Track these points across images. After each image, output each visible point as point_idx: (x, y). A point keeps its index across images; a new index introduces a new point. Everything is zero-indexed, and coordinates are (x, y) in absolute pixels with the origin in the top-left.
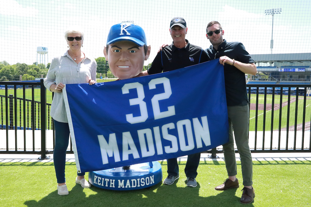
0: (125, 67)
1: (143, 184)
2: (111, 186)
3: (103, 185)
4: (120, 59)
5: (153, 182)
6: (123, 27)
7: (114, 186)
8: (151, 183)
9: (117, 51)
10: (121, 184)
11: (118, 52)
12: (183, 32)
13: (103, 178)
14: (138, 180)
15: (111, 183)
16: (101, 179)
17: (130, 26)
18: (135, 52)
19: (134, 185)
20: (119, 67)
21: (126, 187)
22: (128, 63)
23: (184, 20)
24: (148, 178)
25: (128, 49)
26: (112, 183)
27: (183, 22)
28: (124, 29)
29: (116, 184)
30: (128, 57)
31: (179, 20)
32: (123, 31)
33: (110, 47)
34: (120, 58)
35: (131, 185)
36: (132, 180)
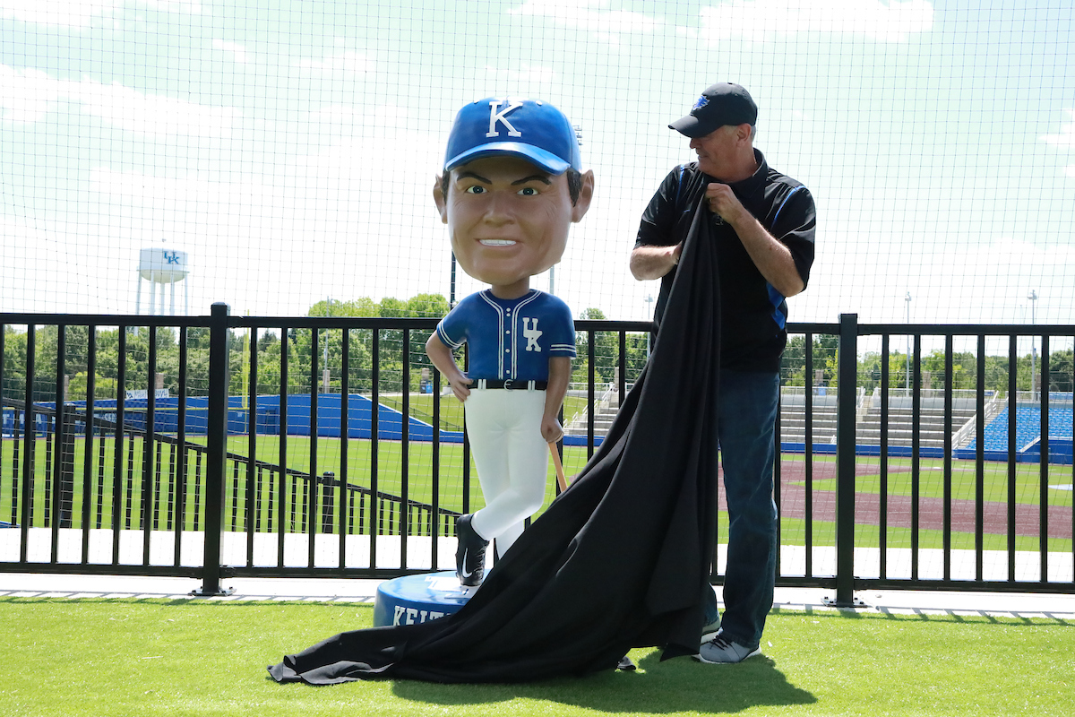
0: (503, 242)
4: (486, 217)
6: (498, 112)
9: (478, 190)
11: (478, 195)
13: (422, 613)
16: (415, 616)
17: (520, 108)
18: (535, 193)
20: (483, 242)
22: (512, 230)
25: (513, 184)
28: (500, 116)
30: (512, 211)
33: (454, 177)
34: (484, 215)
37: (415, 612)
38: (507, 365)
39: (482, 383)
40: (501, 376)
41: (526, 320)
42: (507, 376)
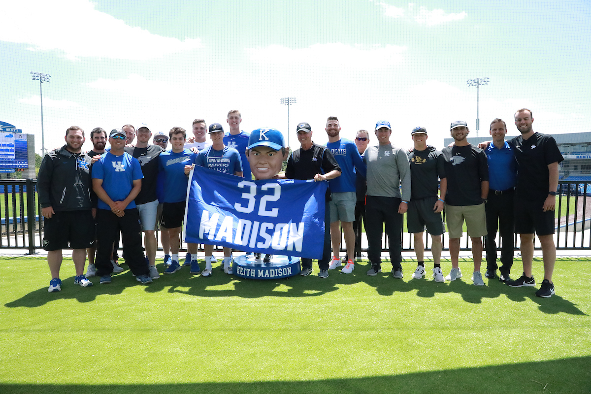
0: (264, 169)
1: (280, 274)
2: (252, 276)
3: (244, 275)
5: (291, 273)
8: (288, 274)
9: (257, 154)
10: (261, 274)
12: (308, 135)
14: (276, 270)
15: (252, 273)
16: (243, 270)
17: (268, 132)
18: (272, 155)
19: (272, 275)
20: (259, 169)
21: (265, 276)
22: (267, 165)
23: (308, 125)
24: (285, 269)
27: (308, 127)
28: (263, 134)
29: (257, 273)
30: (266, 160)
31: (304, 125)
32: (262, 136)
33: (251, 151)
34: (259, 161)
35: (270, 275)
36: (271, 270)
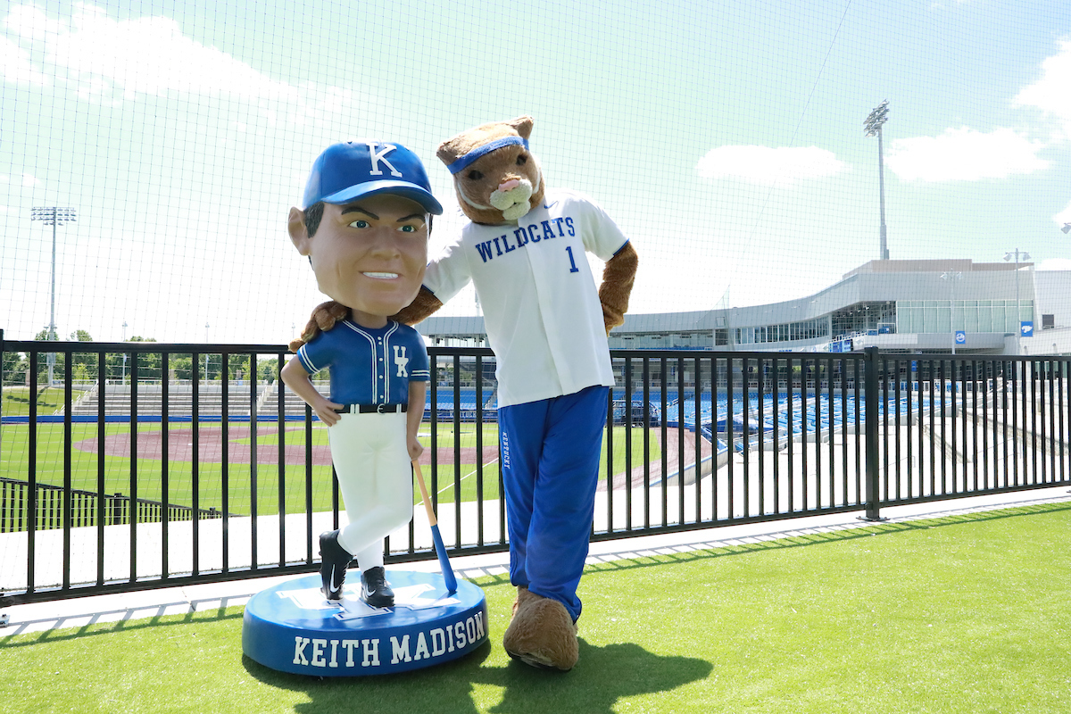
2: (366, 663)
3: (334, 664)
5: (483, 634)
6: (377, 152)
7: (376, 662)
8: (479, 636)
9: (361, 224)
10: (400, 650)
11: (361, 229)
13: (332, 642)
15: (367, 653)
16: (324, 646)
17: (394, 150)
18: (412, 230)
19: (439, 648)
20: (368, 274)
21: (417, 657)
22: (395, 264)
24: (471, 621)
25: (398, 221)
26: (371, 652)
28: (380, 156)
29: (385, 651)
32: (380, 162)
33: (333, 211)
35: (431, 650)
36: (434, 633)
37: (324, 643)
38: (381, 391)
39: (355, 408)
40: (375, 401)
41: (396, 348)
42: (380, 401)
